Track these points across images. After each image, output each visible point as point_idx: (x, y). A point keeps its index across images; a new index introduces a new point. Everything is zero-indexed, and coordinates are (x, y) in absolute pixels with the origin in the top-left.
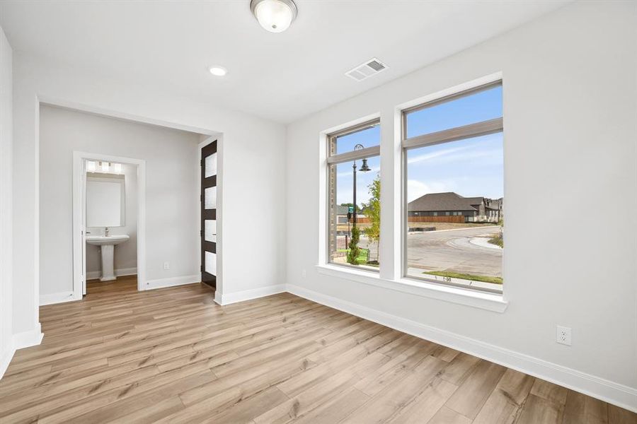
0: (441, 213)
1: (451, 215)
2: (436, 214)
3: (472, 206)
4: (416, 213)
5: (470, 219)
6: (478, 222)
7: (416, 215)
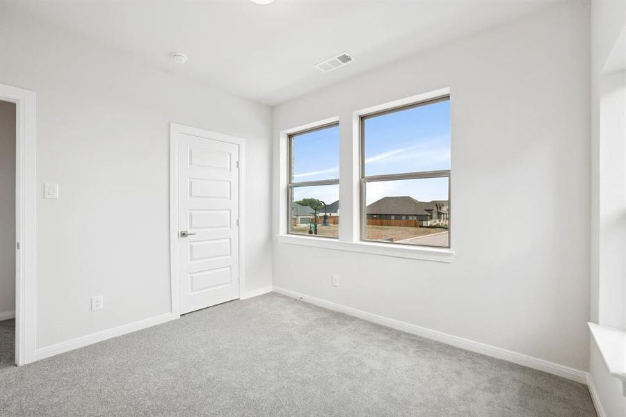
0: (398, 216)
1: (407, 219)
2: (393, 217)
3: (426, 210)
4: (375, 216)
5: (425, 223)
6: (431, 227)
7: (376, 218)
